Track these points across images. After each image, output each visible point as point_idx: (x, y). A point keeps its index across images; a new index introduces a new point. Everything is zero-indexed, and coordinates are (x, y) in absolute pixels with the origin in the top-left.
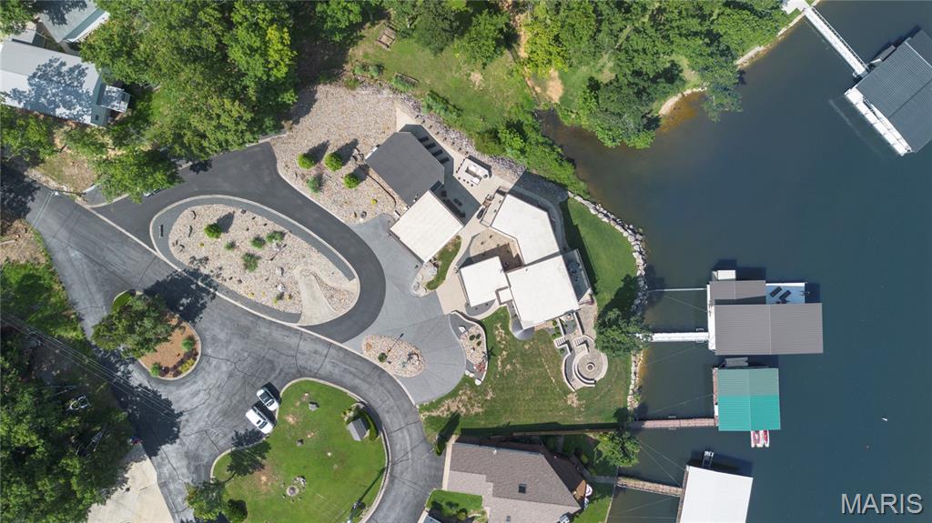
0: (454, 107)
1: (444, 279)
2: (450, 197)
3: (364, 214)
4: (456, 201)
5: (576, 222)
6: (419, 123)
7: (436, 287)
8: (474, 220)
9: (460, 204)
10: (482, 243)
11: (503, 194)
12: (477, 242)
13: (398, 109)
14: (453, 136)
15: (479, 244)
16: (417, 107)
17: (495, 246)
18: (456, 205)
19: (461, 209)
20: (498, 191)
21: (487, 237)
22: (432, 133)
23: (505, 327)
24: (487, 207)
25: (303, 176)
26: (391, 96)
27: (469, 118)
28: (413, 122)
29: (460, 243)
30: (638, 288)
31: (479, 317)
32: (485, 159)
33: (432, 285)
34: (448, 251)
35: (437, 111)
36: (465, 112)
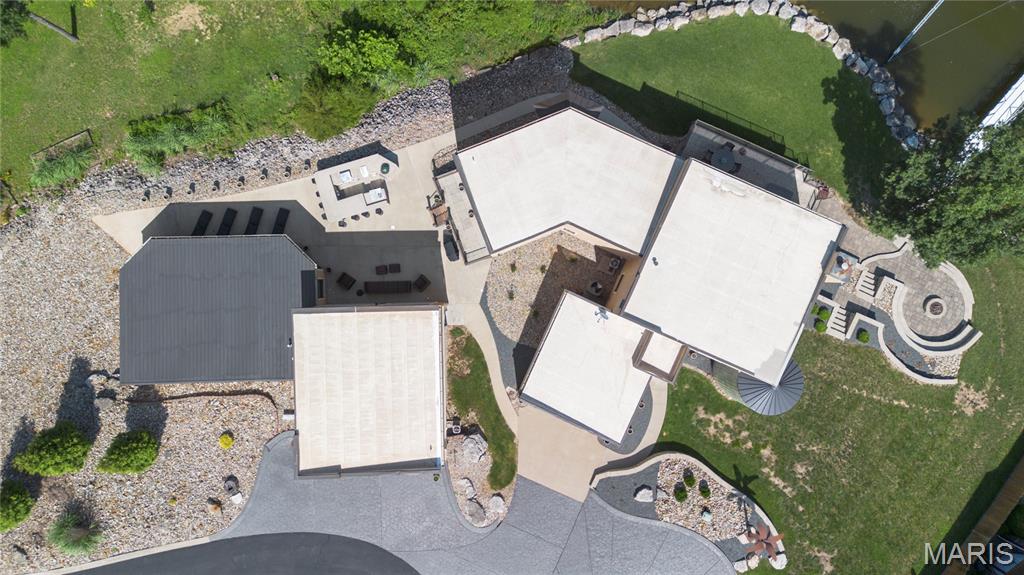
0: (202, 107)
1: (511, 436)
2: (364, 274)
3: (232, 483)
4: (381, 270)
5: (635, 81)
6: (164, 204)
7: (513, 469)
8: (452, 270)
9: (396, 268)
10: (511, 296)
11: (452, 167)
12: (500, 304)
13: (98, 220)
14: (253, 160)
15: (506, 303)
16: (131, 179)
17: (539, 278)
18: (390, 277)
19: (408, 274)
20: (440, 171)
21: (506, 276)
22: (207, 197)
23: (716, 404)
24: (449, 220)
25: (38, 538)
26: (61, 208)
27: (249, 99)
28: (150, 213)
29: (470, 339)
30: (865, 82)
31: (650, 438)
32: (354, 139)
33: (502, 473)
34: (463, 378)
35: (177, 148)
36: (231, 98)
